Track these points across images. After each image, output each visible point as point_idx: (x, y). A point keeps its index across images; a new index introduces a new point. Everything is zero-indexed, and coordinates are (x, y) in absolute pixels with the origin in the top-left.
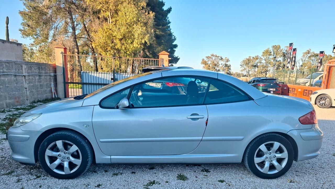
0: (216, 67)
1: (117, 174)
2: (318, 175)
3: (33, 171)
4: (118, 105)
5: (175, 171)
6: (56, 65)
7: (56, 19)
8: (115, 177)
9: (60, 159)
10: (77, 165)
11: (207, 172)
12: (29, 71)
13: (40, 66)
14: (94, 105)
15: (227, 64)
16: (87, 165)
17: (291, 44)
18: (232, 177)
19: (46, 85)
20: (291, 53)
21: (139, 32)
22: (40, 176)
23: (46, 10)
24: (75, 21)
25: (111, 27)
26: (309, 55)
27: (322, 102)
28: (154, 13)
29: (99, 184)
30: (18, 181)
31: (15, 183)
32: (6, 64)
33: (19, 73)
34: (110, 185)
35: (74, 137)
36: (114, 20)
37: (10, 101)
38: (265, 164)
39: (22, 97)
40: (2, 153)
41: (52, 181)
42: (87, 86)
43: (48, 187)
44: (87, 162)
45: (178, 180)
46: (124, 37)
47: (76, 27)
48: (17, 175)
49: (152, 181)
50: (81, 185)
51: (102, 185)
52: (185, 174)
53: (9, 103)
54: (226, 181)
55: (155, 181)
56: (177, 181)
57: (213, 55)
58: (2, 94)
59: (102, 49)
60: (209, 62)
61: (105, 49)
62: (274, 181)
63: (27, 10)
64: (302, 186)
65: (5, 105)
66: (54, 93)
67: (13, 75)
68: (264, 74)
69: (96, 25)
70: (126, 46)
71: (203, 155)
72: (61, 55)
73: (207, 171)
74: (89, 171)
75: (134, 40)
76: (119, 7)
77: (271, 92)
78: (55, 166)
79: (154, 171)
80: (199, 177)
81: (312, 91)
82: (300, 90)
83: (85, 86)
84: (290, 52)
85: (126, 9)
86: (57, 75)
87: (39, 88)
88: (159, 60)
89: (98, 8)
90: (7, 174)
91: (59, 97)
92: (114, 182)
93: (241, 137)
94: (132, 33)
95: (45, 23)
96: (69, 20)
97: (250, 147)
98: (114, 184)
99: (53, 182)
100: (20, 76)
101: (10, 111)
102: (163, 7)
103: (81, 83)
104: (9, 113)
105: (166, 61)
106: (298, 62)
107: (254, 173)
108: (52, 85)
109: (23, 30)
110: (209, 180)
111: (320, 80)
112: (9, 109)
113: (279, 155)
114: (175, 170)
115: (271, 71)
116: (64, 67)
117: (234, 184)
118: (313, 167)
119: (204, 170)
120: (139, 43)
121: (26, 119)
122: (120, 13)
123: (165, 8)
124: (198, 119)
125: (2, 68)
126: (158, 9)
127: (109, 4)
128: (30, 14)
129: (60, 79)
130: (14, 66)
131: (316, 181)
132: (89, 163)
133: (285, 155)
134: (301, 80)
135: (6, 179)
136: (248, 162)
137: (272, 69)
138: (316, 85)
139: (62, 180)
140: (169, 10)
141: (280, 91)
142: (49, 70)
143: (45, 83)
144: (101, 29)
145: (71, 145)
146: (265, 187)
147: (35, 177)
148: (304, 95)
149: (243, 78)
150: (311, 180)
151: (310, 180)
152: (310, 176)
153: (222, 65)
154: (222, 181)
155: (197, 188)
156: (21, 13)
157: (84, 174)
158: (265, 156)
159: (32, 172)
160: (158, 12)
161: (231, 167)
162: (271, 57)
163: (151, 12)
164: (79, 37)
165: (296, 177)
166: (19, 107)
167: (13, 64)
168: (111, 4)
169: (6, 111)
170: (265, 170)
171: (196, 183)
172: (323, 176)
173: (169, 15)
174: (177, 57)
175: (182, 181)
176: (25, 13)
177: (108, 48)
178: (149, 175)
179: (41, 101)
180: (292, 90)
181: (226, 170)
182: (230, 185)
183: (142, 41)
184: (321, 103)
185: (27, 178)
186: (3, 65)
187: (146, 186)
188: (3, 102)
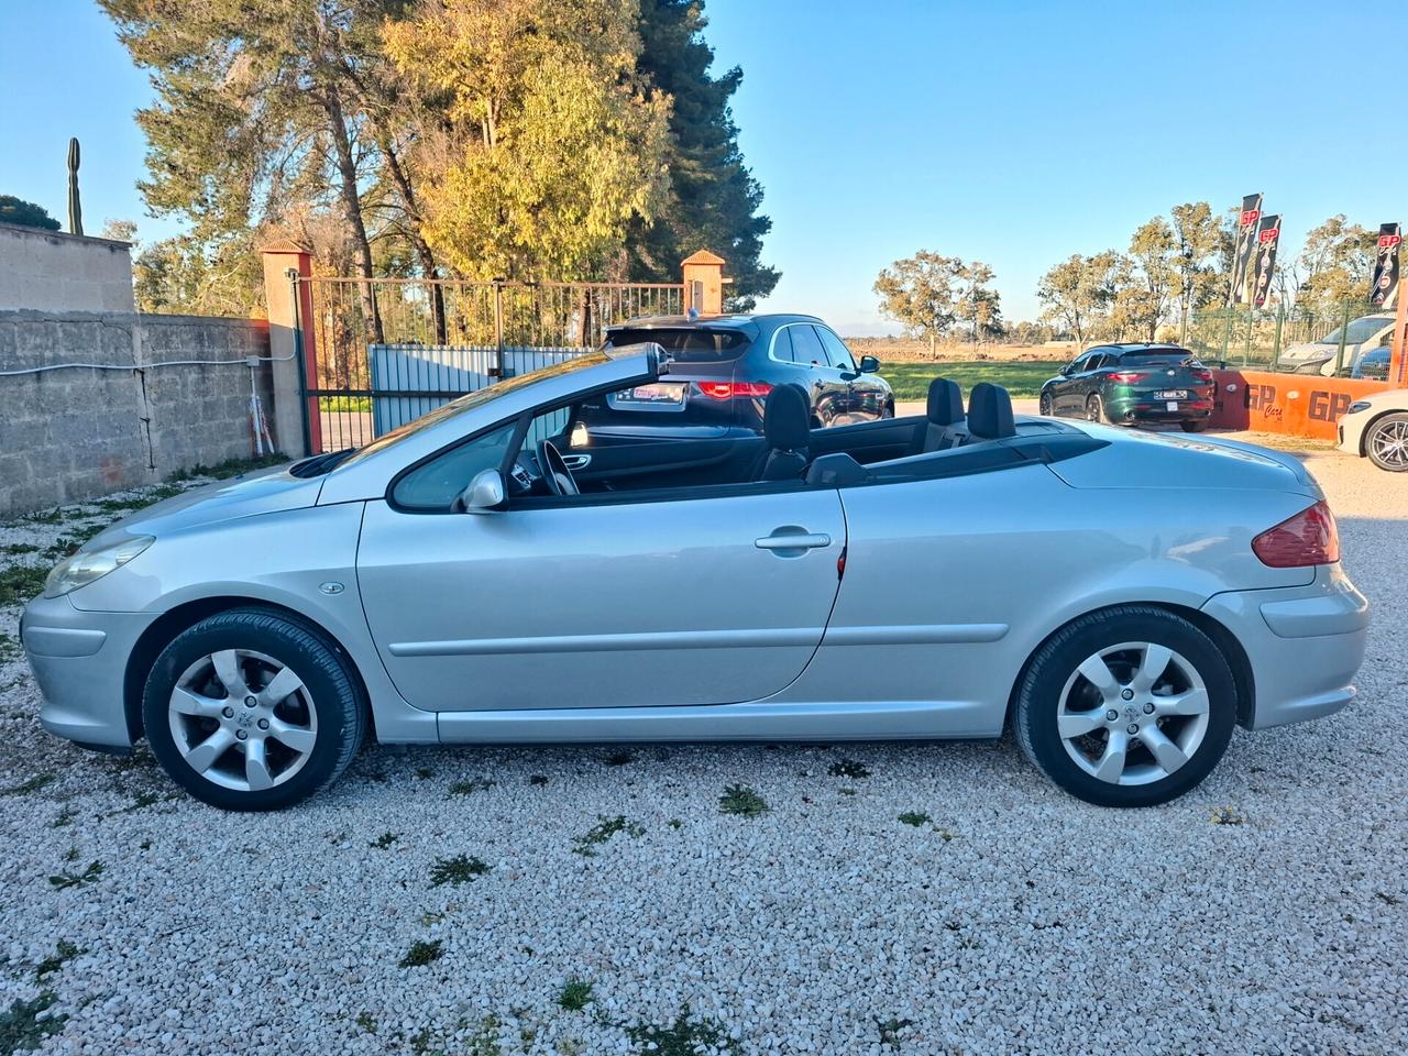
0: (935, 303)
1: (466, 789)
2: (1352, 789)
3: (130, 775)
4: (464, 498)
5: (718, 770)
6: (271, 322)
7: (279, 135)
8: (459, 802)
9: (230, 728)
10: (297, 754)
11: (855, 776)
12: (158, 352)
13: (204, 328)
14: (366, 501)
15: (983, 293)
16: (339, 754)
17: (1251, 201)
18: (964, 799)
19: (229, 406)
20: (1252, 237)
21: (609, 172)
22: (152, 799)
23: (238, 103)
24: (353, 142)
25: (494, 161)
26: (1338, 241)
27: (1394, 445)
28: (670, 96)
29: (388, 835)
30: (63, 819)
31: (47, 829)
32: (68, 326)
33: (117, 362)
34: (432, 836)
35: (284, 636)
36: (509, 130)
37: (82, 475)
38: (1106, 742)
39: (132, 456)
40: (20, 696)
41: (197, 819)
42: (395, 402)
43: (177, 849)
44: (340, 741)
45: (726, 812)
46: (550, 200)
47: (357, 163)
48: (61, 794)
49: (613, 818)
50: (311, 838)
51: (401, 838)
52: (757, 787)
53: (79, 481)
54: (934, 818)
55: (626, 820)
56: (721, 818)
57: (924, 256)
58: (49, 446)
59: (461, 250)
60: (908, 286)
61: (472, 247)
62: (1152, 817)
63: (165, 104)
64: (1277, 839)
65: (62, 490)
66: (263, 436)
67: (96, 372)
68: (1144, 327)
69: (435, 154)
70: (558, 234)
71: (826, 706)
72: (289, 282)
73: (856, 771)
74: (353, 771)
75: (589, 209)
76: (525, 78)
77: (1169, 404)
78: (212, 758)
79: (628, 771)
80: (816, 800)
81: (1347, 399)
82: (1293, 395)
83: (384, 402)
84: (1247, 232)
85: (555, 84)
86: (274, 364)
87: (201, 420)
88: (682, 290)
89: (444, 87)
90: (24, 790)
91: (281, 449)
92: (452, 825)
93: (997, 627)
94: (578, 179)
95: (237, 154)
96: (328, 137)
97: (1036, 669)
98: (448, 833)
99: (200, 824)
100: (124, 374)
101: (79, 516)
102: (707, 70)
103: (368, 393)
104: (77, 523)
105: (713, 291)
106: (1289, 273)
107: (1059, 783)
108: (254, 401)
109: (152, 187)
110: (860, 811)
111: (1385, 349)
112: (78, 506)
113: (1168, 703)
114: (715, 766)
115: (1175, 313)
116: (301, 329)
117: (967, 830)
118: (1330, 751)
119: (843, 765)
120: (608, 221)
121: (95, 562)
122: (529, 102)
123: (715, 72)
124: (804, 548)
125: (50, 344)
126: (687, 78)
127: (486, 66)
128: (177, 121)
129: (286, 378)
130: (98, 333)
131: (1342, 817)
132: (350, 744)
133: (1196, 700)
134: (1301, 352)
135: (14, 809)
136: (1030, 732)
137: (1178, 305)
138: (1365, 370)
139: (238, 815)
140: (733, 80)
141: (1207, 399)
142: (242, 343)
143: (225, 397)
144: (455, 169)
145: (276, 670)
146: (1104, 846)
147: (133, 802)
148: (1312, 415)
149: (1057, 344)
150: (1318, 810)
151: (1313, 809)
152: (1315, 793)
153: (963, 295)
154: (915, 820)
155: (804, 850)
156: (143, 117)
157: (333, 786)
158: (1104, 708)
159: (125, 777)
160: (688, 89)
161: (963, 752)
162: (1174, 253)
163: (657, 94)
164: (372, 203)
165: (1250, 795)
166: (117, 497)
167: (96, 324)
168: (494, 67)
169: (63, 516)
170: (1109, 766)
171: (801, 827)
172: (1377, 791)
173: (731, 101)
174: (769, 271)
175: (739, 819)
176: (159, 119)
177: (485, 242)
178: (604, 791)
179: (208, 470)
180: (1263, 394)
181: (938, 768)
182: (948, 839)
183: (621, 210)
184: (1388, 448)
185: (100, 806)
186: (55, 330)
187: (585, 841)
188: (55, 482)
